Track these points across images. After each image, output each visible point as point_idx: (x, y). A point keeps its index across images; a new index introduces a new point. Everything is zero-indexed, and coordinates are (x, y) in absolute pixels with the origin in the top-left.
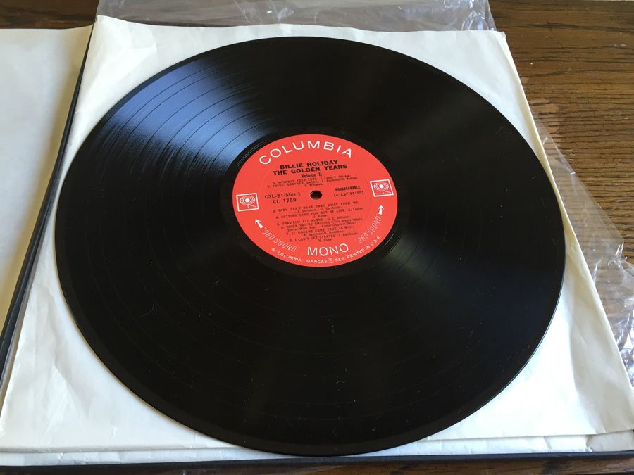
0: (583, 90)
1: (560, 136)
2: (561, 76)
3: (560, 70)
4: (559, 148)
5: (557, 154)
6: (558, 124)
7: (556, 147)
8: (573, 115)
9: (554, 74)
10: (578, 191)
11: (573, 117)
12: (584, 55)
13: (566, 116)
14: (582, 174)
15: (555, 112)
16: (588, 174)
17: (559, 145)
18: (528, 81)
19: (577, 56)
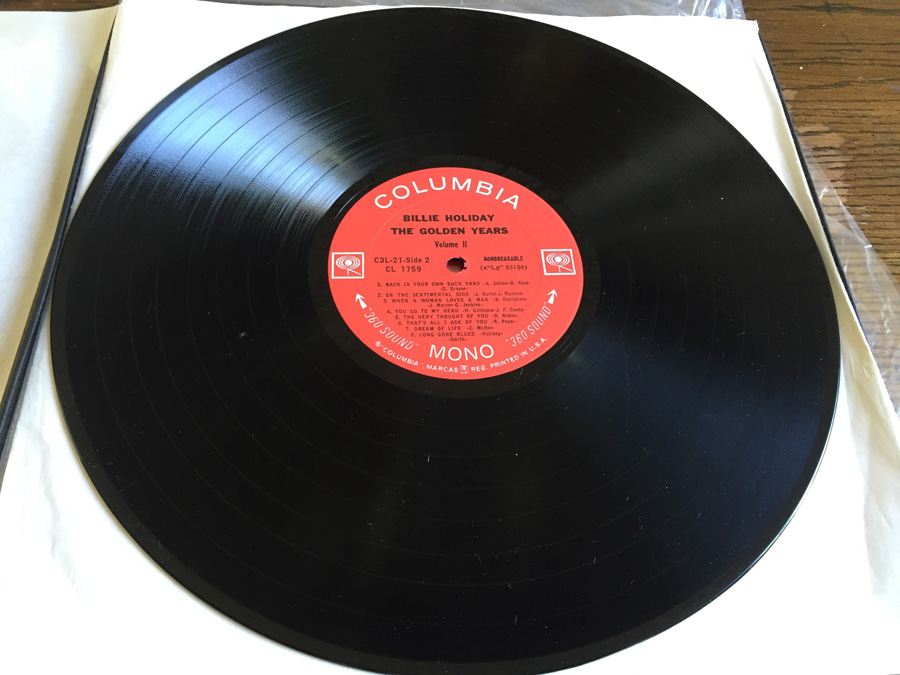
0: (881, 111)
1: (847, 185)
2: (848, 88)
3: (845, 79)
4: (845, 205)
5: (843, 214)
6: (844, 165)
7: (841, 204)
8: (865, 151)
9: (836, 85)
10: (875, 274)
11: (865, 155)
12: (882, 56)
13: (855, 152)
14: (881, 247)
15: (837, 146)
16: (890, 247)
17: (845, 200)
18: (796, 96)
19: (871, 56)
